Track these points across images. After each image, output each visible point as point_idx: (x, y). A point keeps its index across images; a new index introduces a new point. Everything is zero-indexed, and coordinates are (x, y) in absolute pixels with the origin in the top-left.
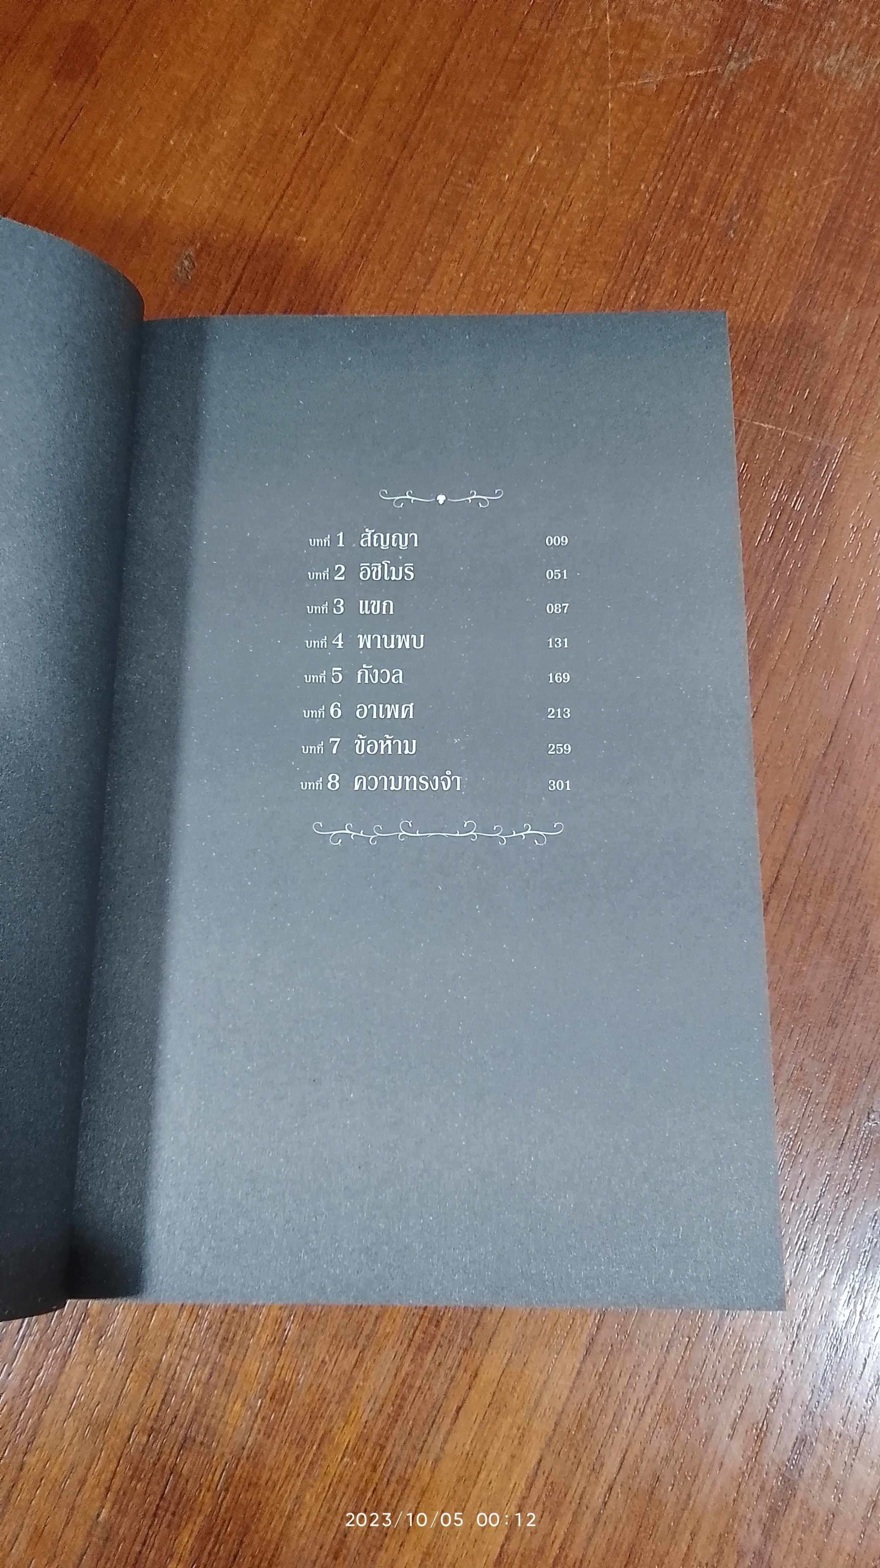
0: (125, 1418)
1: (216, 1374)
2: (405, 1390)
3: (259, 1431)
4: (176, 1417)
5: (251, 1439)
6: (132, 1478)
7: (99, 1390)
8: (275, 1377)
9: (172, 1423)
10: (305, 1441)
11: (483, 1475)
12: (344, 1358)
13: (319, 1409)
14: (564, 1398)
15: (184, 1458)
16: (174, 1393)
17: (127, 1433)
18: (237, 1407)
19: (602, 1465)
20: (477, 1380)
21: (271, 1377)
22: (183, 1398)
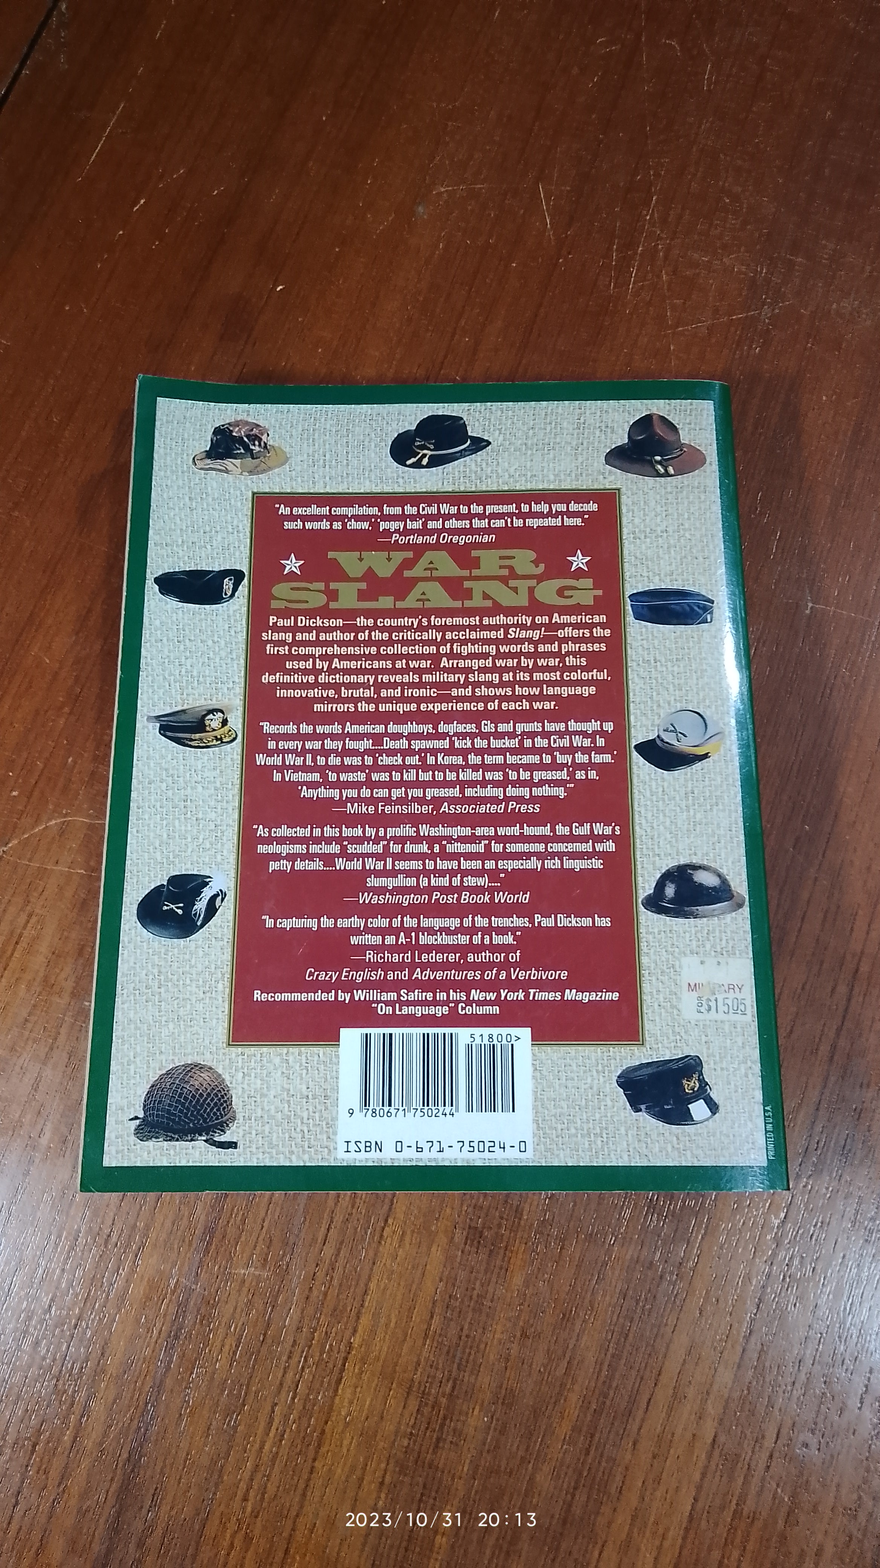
0: (389, 1427)
1: (457, 1387)
2: (605, 1390)
3: (495, 1429)
4: (429, 1424)
5: (489, 1438)
6: (400, 1473)
7: (366, 1406)
8: (504, 1386)
9: (427, 1428)
10: (531, 1435)
11: (672, 1451)
12: (555, 1368)
13: (540, 1409)
14: (729, 1386)
15: (438, 1454)
16: (426, 1404)
17: (393, 1438)
18: (476, 1412)
19: (763, 1437)
20: (661, 1378)
21: (501, 1387)
22: (433, 1408)
